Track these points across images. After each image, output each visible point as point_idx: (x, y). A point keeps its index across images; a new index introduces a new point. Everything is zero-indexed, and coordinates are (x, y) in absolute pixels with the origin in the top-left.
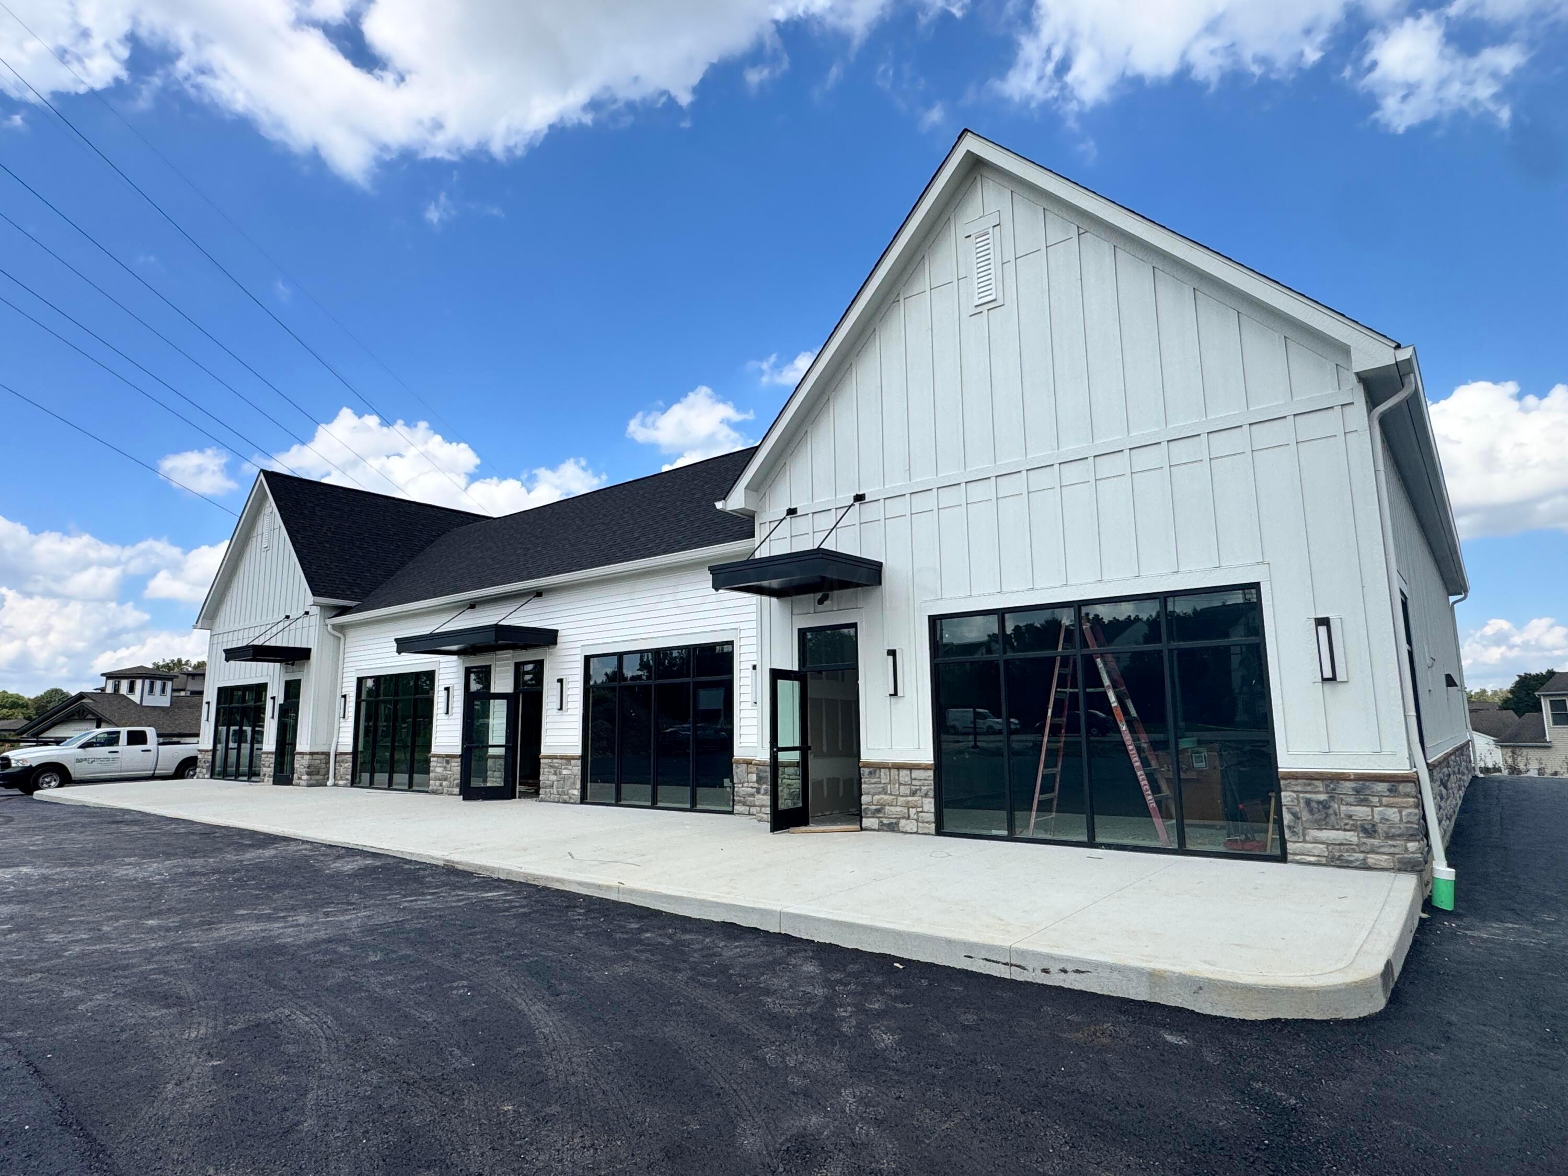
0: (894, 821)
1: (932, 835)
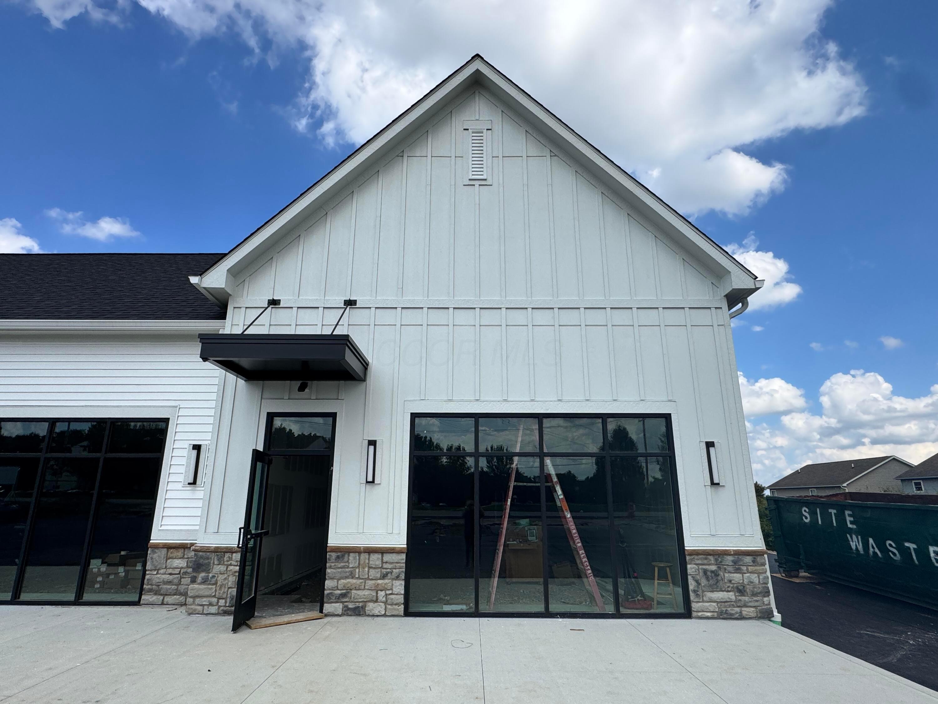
1: (401, 616)
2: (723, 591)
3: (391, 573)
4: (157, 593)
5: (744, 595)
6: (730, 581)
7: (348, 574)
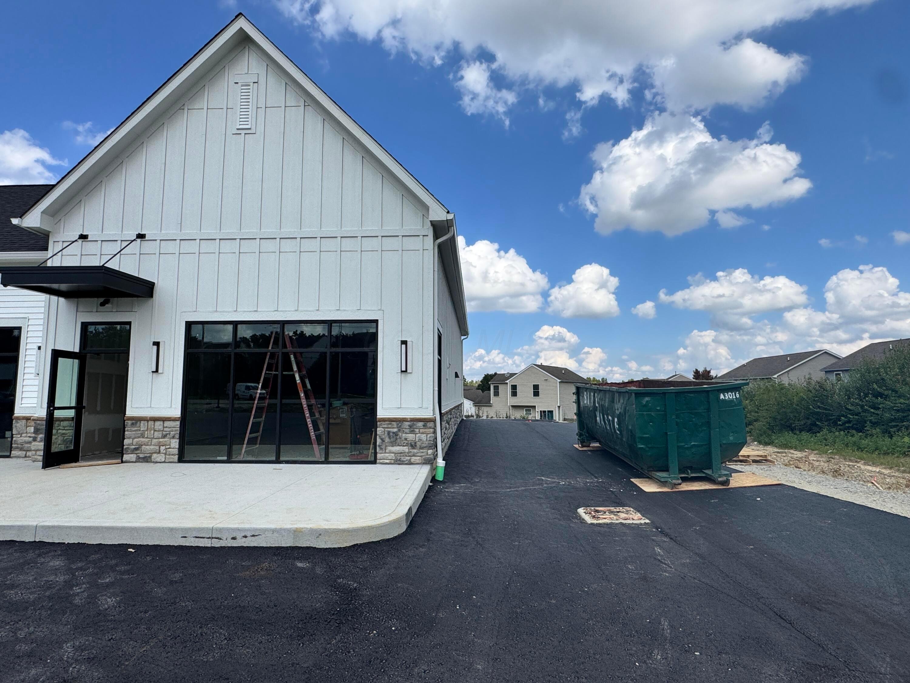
0: (148, 455)
1: (175, 462)
2: (400, 446)
3: (169, 434)
4: (21, 449)
5: (415, 449)
6: (406, 439)
7: (139, 435)
